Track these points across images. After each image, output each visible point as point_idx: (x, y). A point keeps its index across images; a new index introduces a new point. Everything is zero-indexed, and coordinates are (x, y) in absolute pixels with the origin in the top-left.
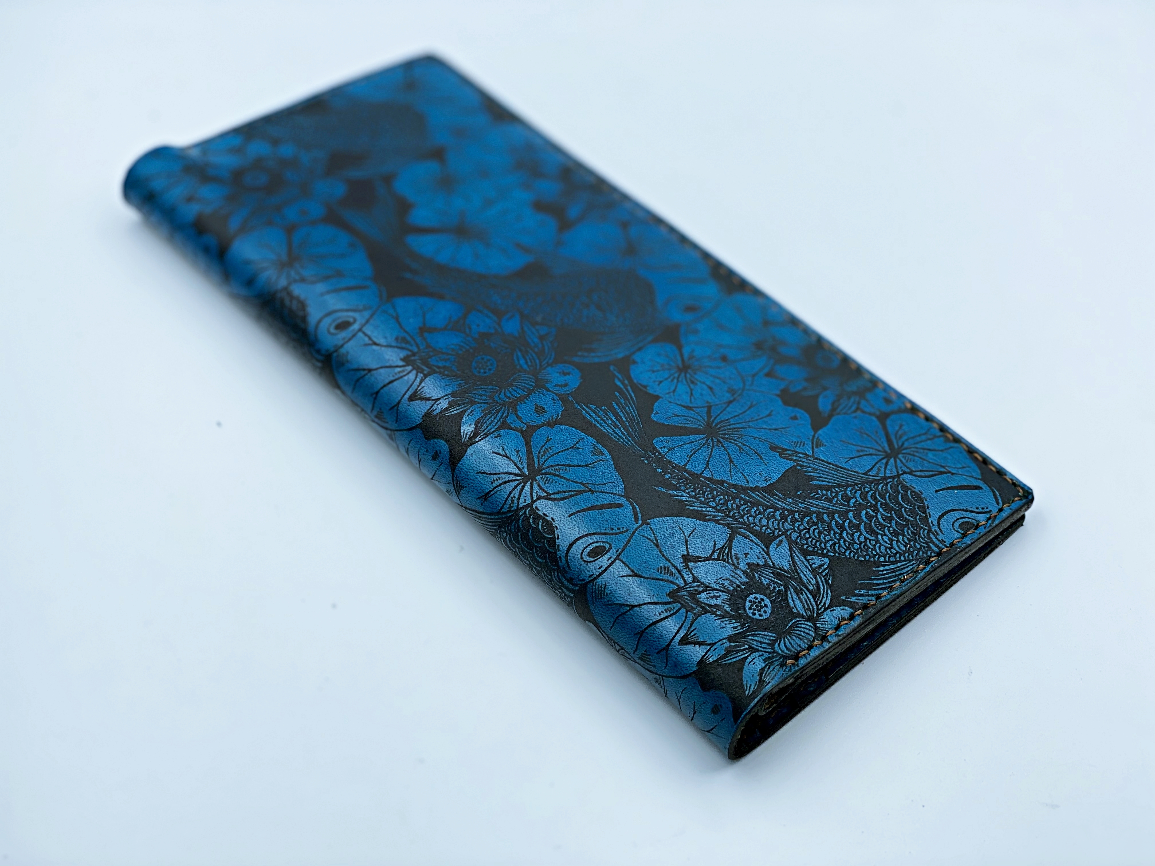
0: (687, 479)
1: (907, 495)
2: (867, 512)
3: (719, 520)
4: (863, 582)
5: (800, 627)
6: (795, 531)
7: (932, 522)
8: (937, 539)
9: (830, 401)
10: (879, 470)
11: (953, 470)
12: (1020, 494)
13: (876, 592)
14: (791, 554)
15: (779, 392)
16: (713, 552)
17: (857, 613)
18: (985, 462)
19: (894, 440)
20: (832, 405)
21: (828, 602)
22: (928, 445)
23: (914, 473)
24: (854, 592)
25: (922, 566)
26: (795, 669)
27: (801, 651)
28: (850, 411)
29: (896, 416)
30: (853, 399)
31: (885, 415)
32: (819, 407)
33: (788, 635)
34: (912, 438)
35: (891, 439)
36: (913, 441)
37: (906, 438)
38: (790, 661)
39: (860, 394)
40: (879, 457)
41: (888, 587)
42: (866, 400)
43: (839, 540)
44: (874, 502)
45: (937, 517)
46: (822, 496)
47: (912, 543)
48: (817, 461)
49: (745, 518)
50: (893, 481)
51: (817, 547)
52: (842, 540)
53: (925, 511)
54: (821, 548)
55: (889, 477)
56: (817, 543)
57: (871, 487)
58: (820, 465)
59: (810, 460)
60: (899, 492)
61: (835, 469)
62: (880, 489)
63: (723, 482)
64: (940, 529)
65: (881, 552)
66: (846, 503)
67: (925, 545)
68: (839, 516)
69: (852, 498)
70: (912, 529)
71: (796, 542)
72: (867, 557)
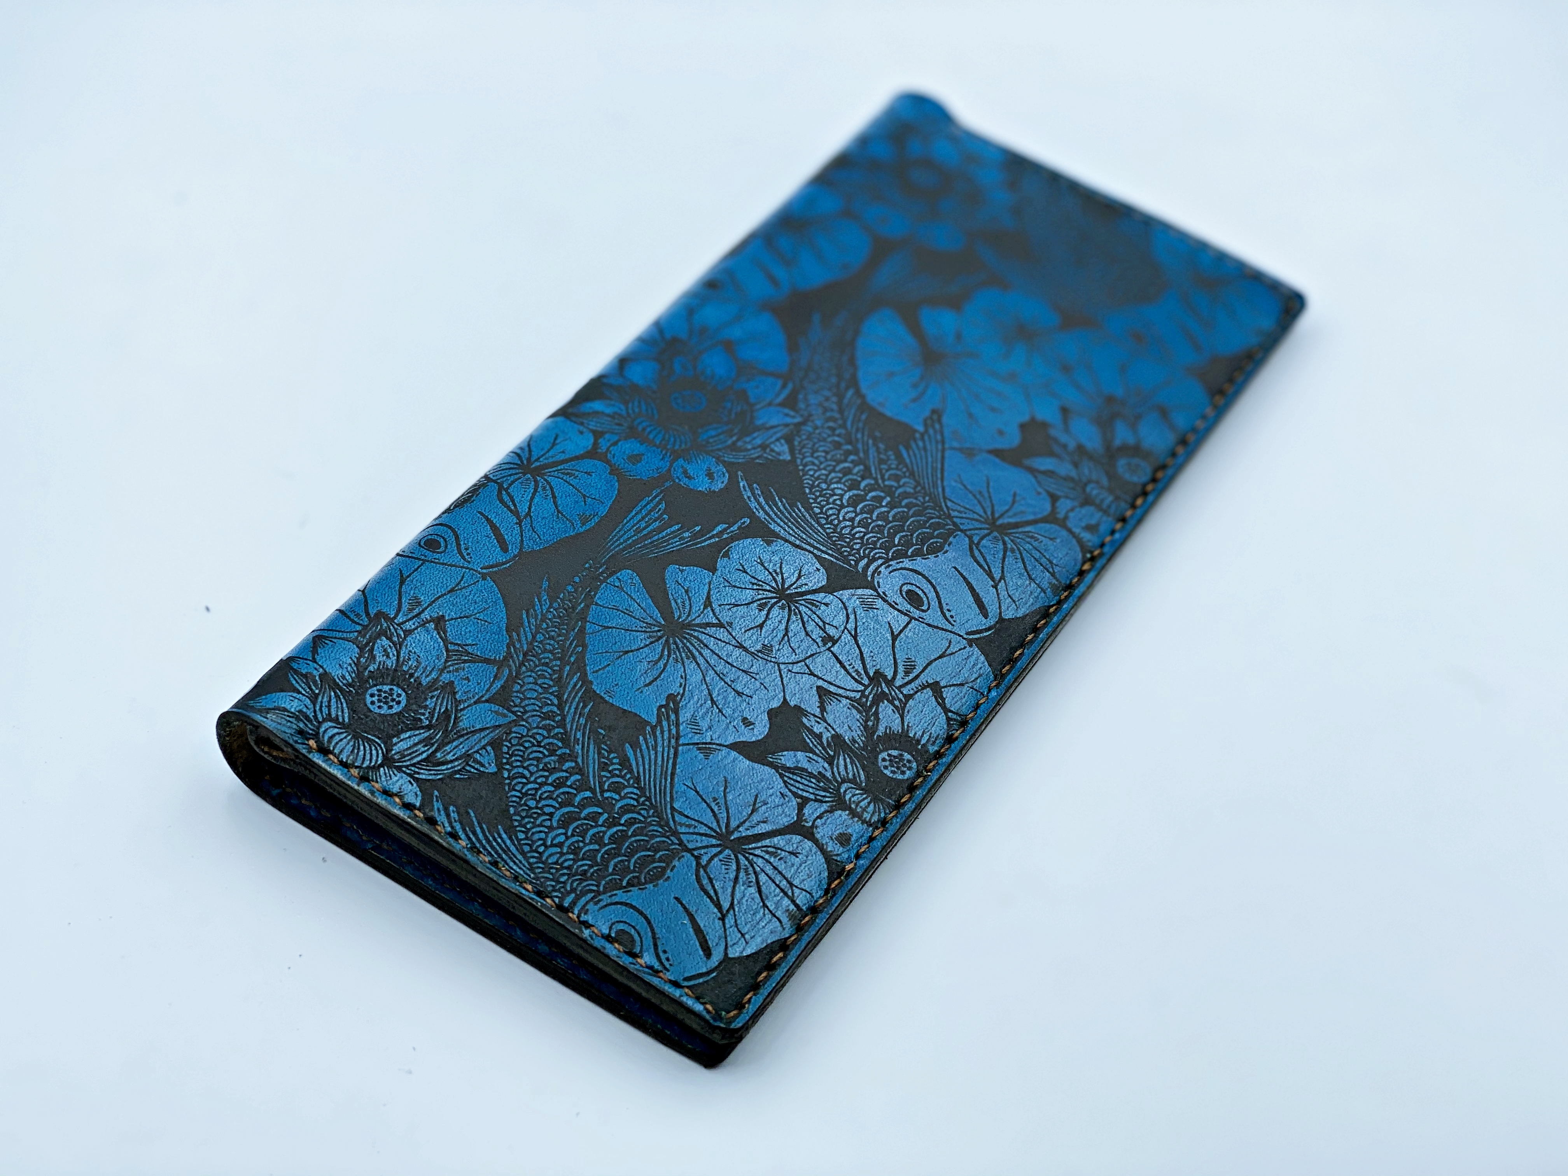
0: (574, 608)
1: (654, 862)
2: (601, 814)
3: (514, 647)
4: (472, 814)
5: (371, 750)
6: (529, 730)
7: (615, 895)
8: (587, 903)
9: (806, 765)
10: (689, 826)
11: (730, 921)
12: (723, 1013)
13: (461, 833)
14: (487, 728)
15: (792, 704)
16: (459, 645)
17: (417, 812)
18: (771, 967)
19: (759, 844)
20: (797, 768)
21: (424, 777)
22: (769, 888)
23: (702, 871)
24: (450, 805)
25: (529, 887)
26: (304, 751)
27: (335, 755)
28: (794, 790)
29: (814, 849)
30: (823, 794)
31: (809, 834)
32: (785, 753)
33: (354, 737)
34: (775, 868)
35: (758, 841)
36: (769, 869)
37: (772, 860)
38: (312, 743)
39: (840, 803)
40: (714, 825)
41: (476, 847)
42: (831, 811)
43: (535, 782)
44: (622, 821)
45: (628, 902)
46: (607, 758)
47: (565, 871)
48: (672, 751)
49: (529, 674)
50: (673, 843)
51: (511, 757)
52: (537, 786)
53: (633, 886)
54: (512, 762)
55: (680, 839)
56: (518, 758)
57: (650, 817)
58: (666, 755)
59: (669, 741)
60: (656, 851)
61: (666, 772)
62: (652, 828)
63: (584, 646)
64: (606, 906)
65: (533, 834)
66: (606, 787)
67: (569, 889)
68: (578, 780)
69: (620, 795)
70: (592, 870)
71: (511, 732)
72: (518, 818)
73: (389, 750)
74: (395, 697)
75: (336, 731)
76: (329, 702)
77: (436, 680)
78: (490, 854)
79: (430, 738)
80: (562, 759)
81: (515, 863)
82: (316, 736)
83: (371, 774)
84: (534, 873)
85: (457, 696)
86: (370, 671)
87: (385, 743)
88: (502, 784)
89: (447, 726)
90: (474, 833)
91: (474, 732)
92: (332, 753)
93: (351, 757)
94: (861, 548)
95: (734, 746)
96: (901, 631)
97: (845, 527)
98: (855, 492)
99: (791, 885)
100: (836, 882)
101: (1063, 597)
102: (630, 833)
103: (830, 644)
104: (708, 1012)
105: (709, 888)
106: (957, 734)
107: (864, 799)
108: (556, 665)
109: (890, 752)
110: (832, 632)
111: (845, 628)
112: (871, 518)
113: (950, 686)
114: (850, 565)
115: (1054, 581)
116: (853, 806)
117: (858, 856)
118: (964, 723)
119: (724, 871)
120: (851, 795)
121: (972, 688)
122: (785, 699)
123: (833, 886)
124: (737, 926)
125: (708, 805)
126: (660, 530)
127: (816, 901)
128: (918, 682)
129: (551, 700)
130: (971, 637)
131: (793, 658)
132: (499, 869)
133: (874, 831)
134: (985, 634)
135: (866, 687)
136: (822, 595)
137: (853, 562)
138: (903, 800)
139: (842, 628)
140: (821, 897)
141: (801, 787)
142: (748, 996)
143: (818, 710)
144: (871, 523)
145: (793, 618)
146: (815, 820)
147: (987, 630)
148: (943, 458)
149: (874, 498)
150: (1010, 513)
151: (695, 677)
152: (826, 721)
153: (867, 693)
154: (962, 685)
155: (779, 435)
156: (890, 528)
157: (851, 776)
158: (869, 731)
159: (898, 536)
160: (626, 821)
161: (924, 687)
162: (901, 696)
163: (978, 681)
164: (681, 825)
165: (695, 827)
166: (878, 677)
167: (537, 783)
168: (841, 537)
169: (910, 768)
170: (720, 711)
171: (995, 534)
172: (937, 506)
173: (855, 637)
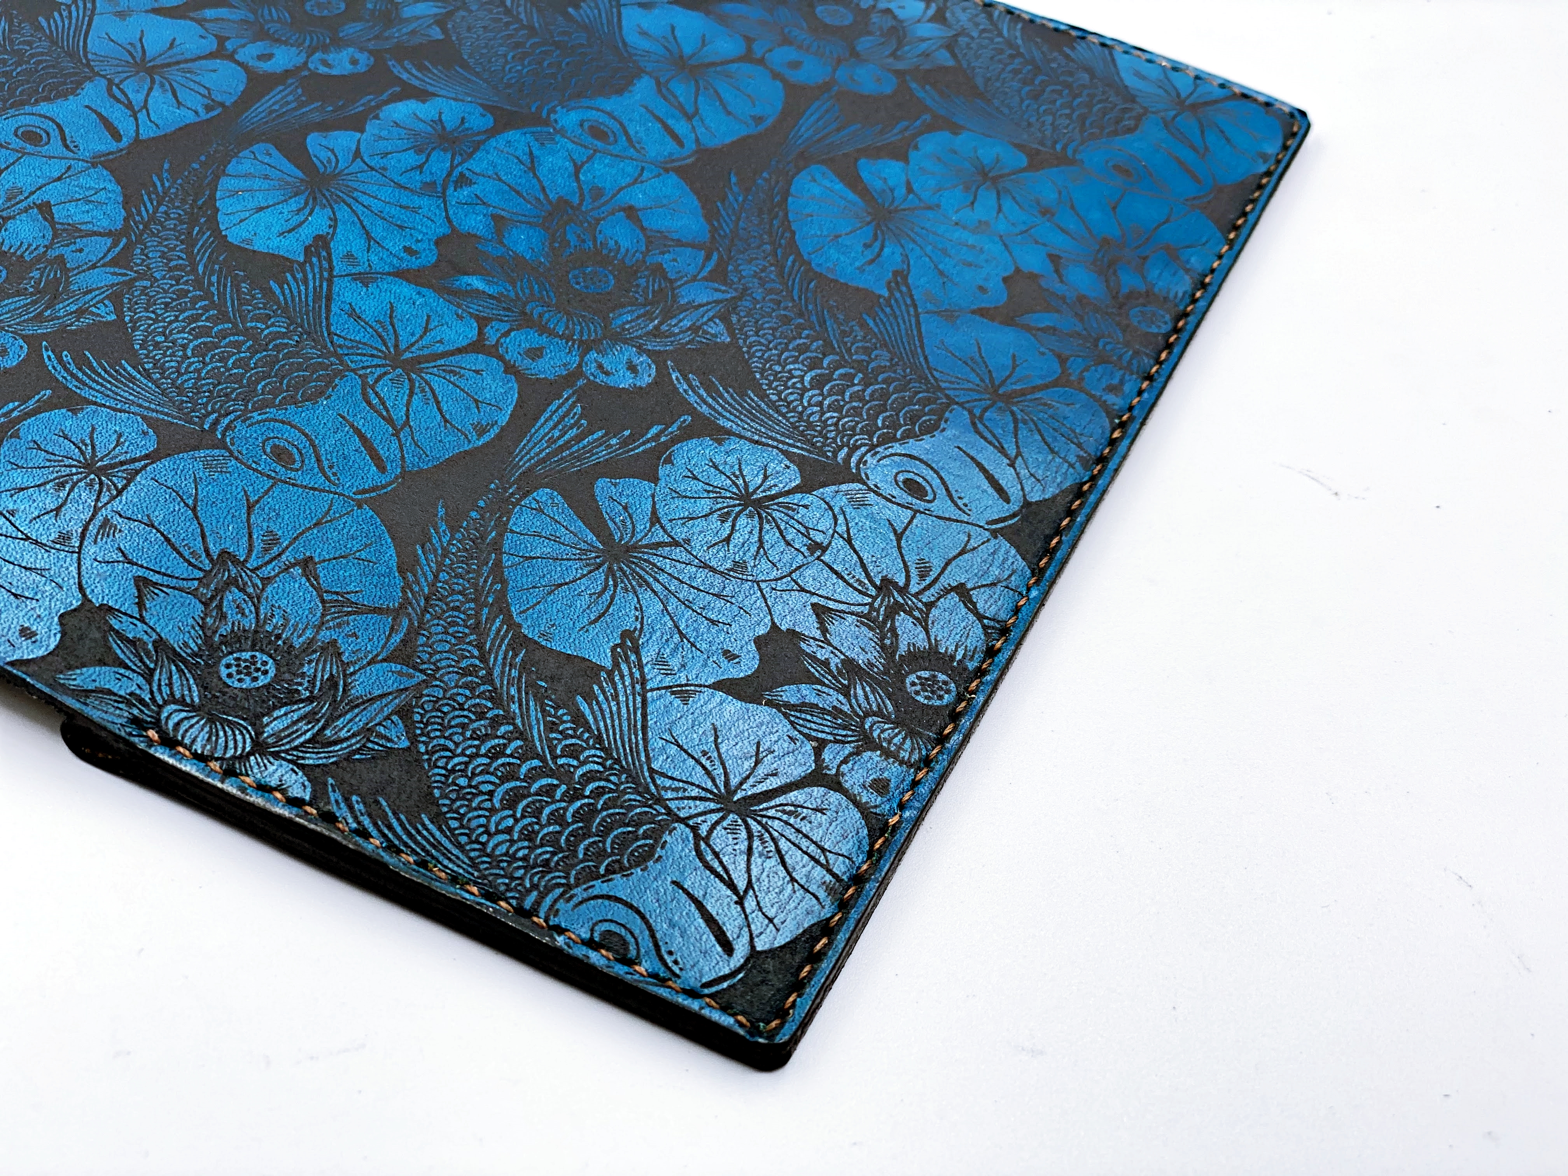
0: (483, 538)
1: (637, 839)
2: (557, 786)
3: (412, 590)
4: (384, 803)
5: (234, 735)
6: (445, 691)
7: (593, 886)
8: (555, 901)
9: (814, 700)
10: (677, 790)
11: (750, 903)
12: (762, 1024)
13: (371, 829)
14: (390, 693)
15: (783, 628)
16: (337, 593)
17: (308, 809)
18: (816, 958)
19: (772, 803)
20: (804, 704)
21: (311, 762)
22: (794, 857)
23: (703, 845)
24: (352, 794)
25: (475, 890)
26: (142, 746)
27: (185, 747)
28: (806, 731)
29: (844, 801)
30: (844, 733)
31: (835, 784)
32: (786, 687)
33: (208, 721)
34: (798, 831)
35: (770, 799)
36: (789, 832)
37: (792, 821)
38: (152, 733)
39: (867, 743)
40: (710, 785)
41: (395, 846)
42: (857, 753)
43: (463, 754)
44: (587, 793)
45: (611, 893)
46: (555, 716)
47: (520, 863)
48: (639, 699)
49: (436, 622)
50: (659, 814)
51: (426, 727)
52: (466, 759)
53: (614, 872)
54: (428, 732)
55: (667, 807)
56: (436, 727)
57: (622, 783)
58: (631, 704)
59: (633, 687)
60: (638, 825)
61: (635, 726)
62: (627, 797)
63: (504, 582)
64: (581, 903)
65: (469, 820)
66: (558, 752)
67: (528, 885)
68: (521, 747)
69: (578, 759)
70: (556, 858)
71: (422, 696)
72: (447, 802)
73: (259, 733)
74: (259, 665)
75: (184, 714)
76: (170, 678)
77: (312, 641)
78: (414, 852)
79: (314, 713)
80: (495, 722)
81: (450, 860)
82: (157, 724)
83: (237, 766)
84: (479, 870)
85: (344, 658)
86: (221, 635)
87: (253, 725)
88: (418, 761)
89: (335, 696)
90: (390, 827)
91: (372, 700)
92: (181, 744)
93: (208, 747)
94: (837, 435)
95: (718, 686)
96: (905, 529)
97: (813, 413)
98: (819, 371)
99: (823, 850)
100: (880, 841)
101: (1095, 472)
102: (599, 807)
103: (818, 553)
104: (741, 1025)
105: (716, 864)
106: (998, 645)
107: (897, 735)
108: (470, 609)
109: (919, 674)
110: (819, 537)
111: (835, 531)
112: (844, 400)
113: (979, 587)
114: (827, 457)
115: (1082, 453)
116: (884, 744)
117: (902, 806)
118: (1004, 631)
119: (731, 841)
120: (881, 731)
121: (1007, 587)
122: (773, 623)
123: (877, 846)
124: (760, 909)
125: (698, 761)
126: (579, 438)
127: (859, 868)
128: (937, 586)
129: (469, 652)
130: (994, 527)
131: (775, 574)
132: (431, 871)
133: (916, 773)
134: (1010, 522)
135: (874, 598)
136: (799, 496)
137: (829, 454)
138: (946, 731)
139: (831, 531)
140: (864, 862)
141: (813, 726)
142: (791, 999)
143: (819, 632)
144: (844, 406)
145: (767, 527)
146: (839, 766)
147: (1014, 515)
148: (918, 323)
149: (843, 377)
150: (1013, 380)
151: (653, 607)
152: (830, 644)
153: (876, 605)
154: (993, 584)
155: (711, 314)
156: (869, 409)
157: (875, 708)
158: (888, 651)
159: (881, 418)
160: (591, 792)
161: (947, 591)
162: (920, 605)
163: (1013, 578)
164: (666, 789)
165: (685, 790)
166: (886, 586)
167: (465, 755)
168: (810, 426)
169: (948, 692)
170: (693, 645)
171: (1000, 404)
172: (923, 378)
173: (849, 541)
